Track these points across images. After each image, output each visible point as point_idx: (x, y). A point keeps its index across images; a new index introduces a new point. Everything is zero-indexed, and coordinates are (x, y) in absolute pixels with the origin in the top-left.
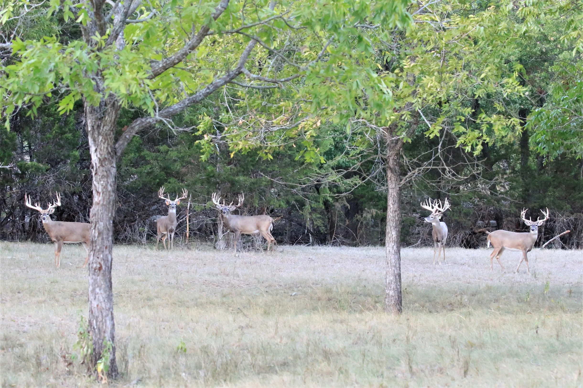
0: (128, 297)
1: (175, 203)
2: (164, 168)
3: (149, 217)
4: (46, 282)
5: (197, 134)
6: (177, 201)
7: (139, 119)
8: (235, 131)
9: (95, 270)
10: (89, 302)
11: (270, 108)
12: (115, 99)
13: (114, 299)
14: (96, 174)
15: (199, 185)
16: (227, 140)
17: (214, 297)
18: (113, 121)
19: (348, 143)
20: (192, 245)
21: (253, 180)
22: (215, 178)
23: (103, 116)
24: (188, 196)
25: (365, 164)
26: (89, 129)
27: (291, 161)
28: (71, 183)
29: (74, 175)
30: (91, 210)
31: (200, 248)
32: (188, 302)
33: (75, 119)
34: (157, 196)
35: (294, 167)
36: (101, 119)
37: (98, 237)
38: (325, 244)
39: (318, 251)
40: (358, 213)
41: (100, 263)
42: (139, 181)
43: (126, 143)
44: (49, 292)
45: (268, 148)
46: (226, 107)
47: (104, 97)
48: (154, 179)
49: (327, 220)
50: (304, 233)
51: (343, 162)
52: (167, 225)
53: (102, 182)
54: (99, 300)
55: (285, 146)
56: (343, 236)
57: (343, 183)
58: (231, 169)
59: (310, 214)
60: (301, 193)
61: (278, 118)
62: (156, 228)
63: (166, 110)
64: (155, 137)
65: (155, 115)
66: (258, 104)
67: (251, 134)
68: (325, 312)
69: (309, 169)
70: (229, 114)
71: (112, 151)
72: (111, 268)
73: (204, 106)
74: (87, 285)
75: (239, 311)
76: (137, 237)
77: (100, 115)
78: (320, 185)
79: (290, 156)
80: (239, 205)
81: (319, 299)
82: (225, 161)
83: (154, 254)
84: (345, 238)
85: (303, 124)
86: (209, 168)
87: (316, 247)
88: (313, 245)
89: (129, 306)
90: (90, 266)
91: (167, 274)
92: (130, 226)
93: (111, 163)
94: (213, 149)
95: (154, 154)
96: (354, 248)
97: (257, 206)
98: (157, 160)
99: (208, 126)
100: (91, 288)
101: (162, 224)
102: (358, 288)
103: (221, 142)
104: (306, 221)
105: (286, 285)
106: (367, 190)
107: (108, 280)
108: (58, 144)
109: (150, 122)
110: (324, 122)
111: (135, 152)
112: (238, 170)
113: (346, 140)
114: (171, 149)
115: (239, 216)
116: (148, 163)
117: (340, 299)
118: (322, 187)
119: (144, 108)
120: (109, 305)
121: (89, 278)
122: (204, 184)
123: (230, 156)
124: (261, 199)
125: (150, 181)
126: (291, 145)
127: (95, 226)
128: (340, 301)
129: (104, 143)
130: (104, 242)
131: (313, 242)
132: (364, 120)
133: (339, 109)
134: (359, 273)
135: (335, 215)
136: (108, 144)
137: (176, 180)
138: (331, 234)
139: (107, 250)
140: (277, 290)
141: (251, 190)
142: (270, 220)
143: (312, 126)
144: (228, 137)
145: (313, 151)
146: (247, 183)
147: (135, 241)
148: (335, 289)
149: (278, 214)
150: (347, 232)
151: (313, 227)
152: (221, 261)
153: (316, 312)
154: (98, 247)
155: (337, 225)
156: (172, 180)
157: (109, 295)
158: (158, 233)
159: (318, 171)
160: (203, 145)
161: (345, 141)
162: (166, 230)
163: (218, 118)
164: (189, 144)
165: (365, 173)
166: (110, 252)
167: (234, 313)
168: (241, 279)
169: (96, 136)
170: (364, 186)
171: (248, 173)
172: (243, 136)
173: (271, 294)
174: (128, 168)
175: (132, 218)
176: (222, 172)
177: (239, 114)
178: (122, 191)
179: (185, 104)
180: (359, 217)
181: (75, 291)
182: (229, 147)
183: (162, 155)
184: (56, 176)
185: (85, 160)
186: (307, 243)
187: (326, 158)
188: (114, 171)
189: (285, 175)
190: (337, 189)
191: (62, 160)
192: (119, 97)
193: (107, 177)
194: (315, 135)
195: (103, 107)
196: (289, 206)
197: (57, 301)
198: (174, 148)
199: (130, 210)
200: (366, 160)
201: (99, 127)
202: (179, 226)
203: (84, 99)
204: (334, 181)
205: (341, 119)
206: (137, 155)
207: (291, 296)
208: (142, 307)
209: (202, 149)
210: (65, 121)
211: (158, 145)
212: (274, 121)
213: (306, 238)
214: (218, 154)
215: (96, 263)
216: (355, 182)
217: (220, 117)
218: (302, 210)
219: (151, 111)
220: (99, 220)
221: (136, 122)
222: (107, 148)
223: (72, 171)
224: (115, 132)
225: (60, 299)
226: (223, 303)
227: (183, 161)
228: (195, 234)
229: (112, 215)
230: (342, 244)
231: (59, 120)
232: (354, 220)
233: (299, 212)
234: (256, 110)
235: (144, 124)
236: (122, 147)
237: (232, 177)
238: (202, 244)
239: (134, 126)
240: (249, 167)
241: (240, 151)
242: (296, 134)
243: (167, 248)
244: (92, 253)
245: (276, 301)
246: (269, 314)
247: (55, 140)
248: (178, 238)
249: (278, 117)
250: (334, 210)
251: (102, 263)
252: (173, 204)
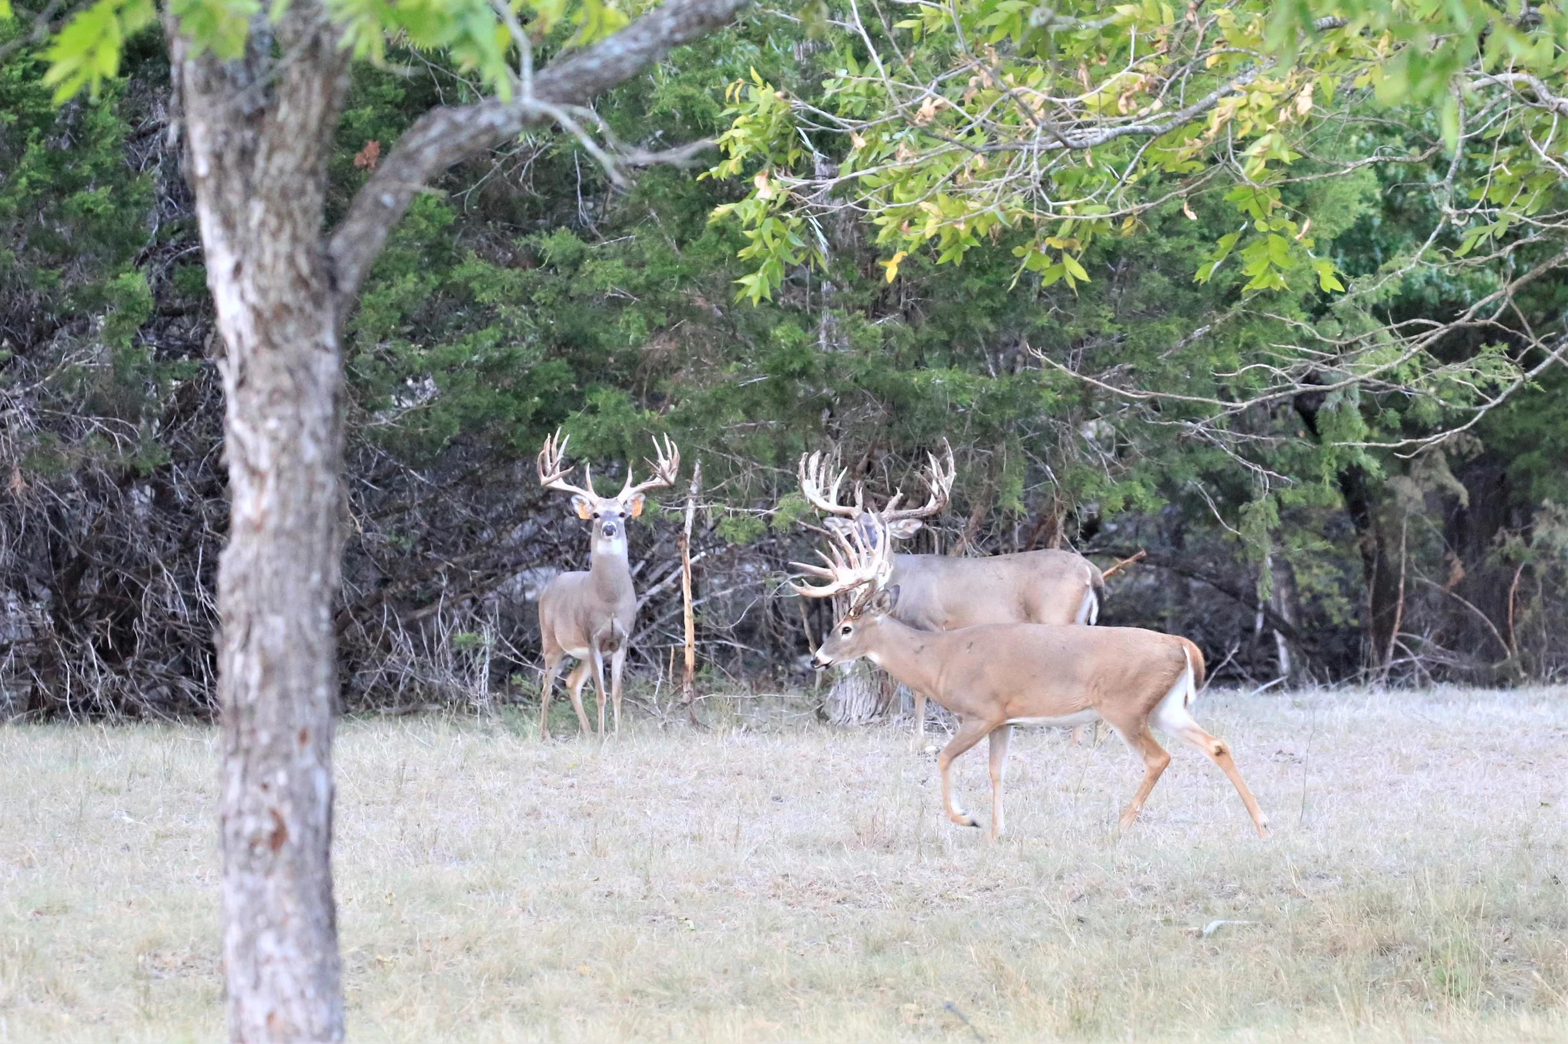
0: (412, 968)
1: (618, 509)
2: (566, 342)
3: (499, 581)
4: (12, 909)
5: (720, 171)
6: (630, 499)
7: (438, 111)
8: (904, 152)
9: (253, 845)
10: (230, 1005)
11: (1066, 35)
12: (321, 19)
13: (349, 984)
14: (241, 384)
15: (737, 418)
16: (864, 196)
17: (827, 954)
18: (313, 124)
19: (1447, 194)
20: (710, 705)
21: (995, 384)
22: (812, 380)
23: (262, 102)
24: (685, 471)
25: (1537, 287)
26: (202, 167)
27: (1177, 284)
28: (115, 426)
29: (130, 385)
30: (224, 557)
31: (753, 720)
32: (701, 981)
33: (120, 113)
34: (533, 475)
35: (1191, 313)
36: (255, 118)
37: (263, 685)
38: (1355, 681)
39: (1322, 716)
40: (1508, 524)
41: (274, 814)
42: (446, 409)
43: (381, 233)
44: (30, 957)
45: (1065, 229)
46: (855, 37)
47: (265, 11)
48: (519, 397)
49: (1358, 564)
50: (1251, 630)
51: (1429, 281)
52: (588, 615)
53: (272, 424)
54: (274, 990)
55: (1144, 215)
56: (1439, 639)
57: (1431, 382)
58: (887, 334)
59: (1277, 536)
60: (1231, 436)
61: (1106, 84)
62: (537, 631)
63: (570, 67)
64: (514, 192)
65: (517, 91)
66: (1010, 18)
67: (980, 162)
68: (1368, 1009)
69: (1266, 321)
70: (869, 69)
71: (314, 273)
72: (329, 836)
73: (746, 35)
74: (212, 920)
75: (950, 1017)
76: (445, 678)
77: (252, 100)
78: (1320, 397)
79: (1170, 264)
80: (932, 505)
81: (1336, 949)
82: (858, 297)
83: (531, 754)
84: (1452, 646)
85: (1228, 107)
86: (783, 334)
87: (1313, 694)
88: (1294, 687)
89: (421, 1010)
90: (231, 827)
91: (597, 850)
92: (411, 627)
93: (311, 328)
94: (798, 243)
95: (509, 275)
96: (1497, 694)
97: (1019, 507)
98: (529, 302)
99: (770, 133)
100: (234, 936)
101: (563, 610)
102: (1522, 887)
103: (836, 207)
104: (1257, 570)
105: (1172, 886)
106: (1547, 413)
107: (315, 893)
108: (43, 239)
109: (491, 127)
110: (1329, 94)
111: (420, 269)
112: (923, 336)
113: (1443, 174)
114: (594, 248)
115: (935, 560)
116: (485, 316)
117: (1435, 942)
118: (1330, 404)
119: (465, 60)
120: (324, 1010)
121: (226, 886)
122: (761, 413)
123: (880, 272)
124: (1037, 476)
125: (501, 407)
126: (1171, 208)
127: (248, 635)
128: (1435, 955)
129: (275, 235)
130: (291, 710)
131: (1294, 673)
132: (1522, 76)
133: (1401, 26)
134: (1522, 816)
135: (1396, 537)
136: (295, 239)
137: (625, 395)
138: (1382, 631)
139: (309, 747)
140: (1126, 909)
141: (987, 434)
142: (1082, 575)
143: (1271, 115)
144: (868, 180)
145: (1282, 233)
146: (966, 398)
147: (436, 696)
148: (1408, 898)
149: (1117, 541)
150: (1461, 620)
151: (1294, 596)
152: (856, 778)
153: (1322, 1010)
154: (264, 738)
155: (1408, 585)
156: (604, 396)
157: (322, 966)
158: (546, 655)
159: (1308, 329)
160: (751, 226)
161: (1432, 178)
162: (587, 638)
163: (821, 91)
164: (684, 223)
165: (1537, 328)
166: (324, 756)
167: (928, 1029)
168: (956, 861)
169: (234, 199)
170: (1534, 392)
171: (970, 352)
172: (942, 173)
173: (1101, 932)
174: (388, 345)
175: (416, 587)
176: (846, 352)
177: (915, 66)
178: (366, 455)
179: (657, 31)
180: (1514, 542)
181: (154, 947)
182: (876, 230)
183: (551, 278)
184: (42, 396)
185: (178, 313)
186: (1266, 678)
187: (1347, 268)
188: (327, 366)
189: (1150, 353)
190: (1401, 411)
191: (67, 317)
192: (338, 8)
193: (298, 395)
194: (1286, 157)
195: (265, 61)
196: (1174, 498)
197: (69, 1001)
198: (610, 244)
199: (407, 547)
200: (1541, 269)
201: (246, 156)
202: (646, 616)
203: (169, 24)
204: (1384, 375)
205: (1414, 77)
206: (433, 279)
207: (1200, 935)
208: (484, 1016)
209: (747, 243)
210: (74, 130)
211: (532, 229)
212: (1089, 98)
213: (1260, 652)
214: (824, 264)
215: (256, 812)
216: (1488, 376)
217: (829, 87)
218: (1237, 520)
219: (495, 72)
220: (265, 607)
221: (425, 128)
222: (291, 260)
223: (119, 368)
224: (323, 178)
225: (83, 989)
226: (873, 983)
227: (655, 304)
228: (725, 652)
229: (325, 580)
230: (1435, 675)
231: (45, 121)
232: (1491, 560)
233: (1223, 530)
234: (998, 46)
235: (463, 137)
236: (364, 250)
237: (894, 373)
238: (758, 701)
239: (419, 150)
240: (972, 321)
241: (928, 248)
242: (1197, 158)
243: (594, 727)
244: (235, 766)
245: (1124, 962)
246: (1095, 1026)
247: (29, 224)
248: (641, 677)
249: (1107, 75)
250: (1394, 512)
251: (286, 810)
252: (609, 515)
